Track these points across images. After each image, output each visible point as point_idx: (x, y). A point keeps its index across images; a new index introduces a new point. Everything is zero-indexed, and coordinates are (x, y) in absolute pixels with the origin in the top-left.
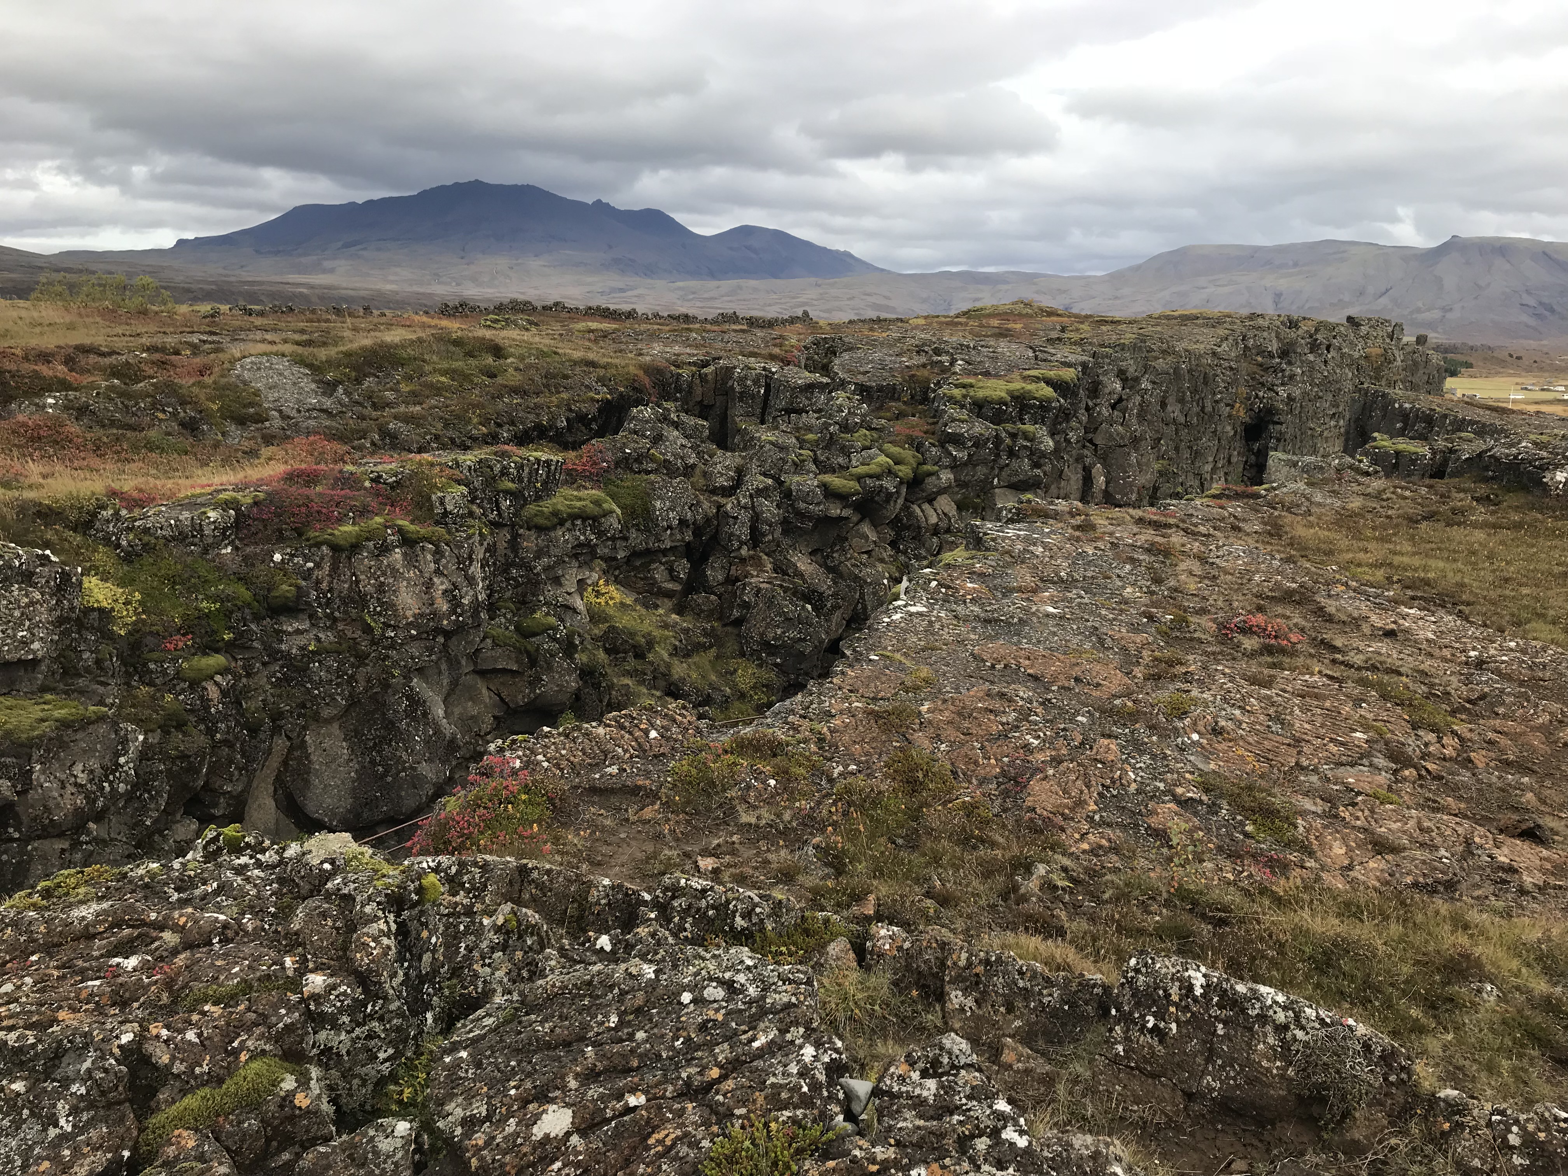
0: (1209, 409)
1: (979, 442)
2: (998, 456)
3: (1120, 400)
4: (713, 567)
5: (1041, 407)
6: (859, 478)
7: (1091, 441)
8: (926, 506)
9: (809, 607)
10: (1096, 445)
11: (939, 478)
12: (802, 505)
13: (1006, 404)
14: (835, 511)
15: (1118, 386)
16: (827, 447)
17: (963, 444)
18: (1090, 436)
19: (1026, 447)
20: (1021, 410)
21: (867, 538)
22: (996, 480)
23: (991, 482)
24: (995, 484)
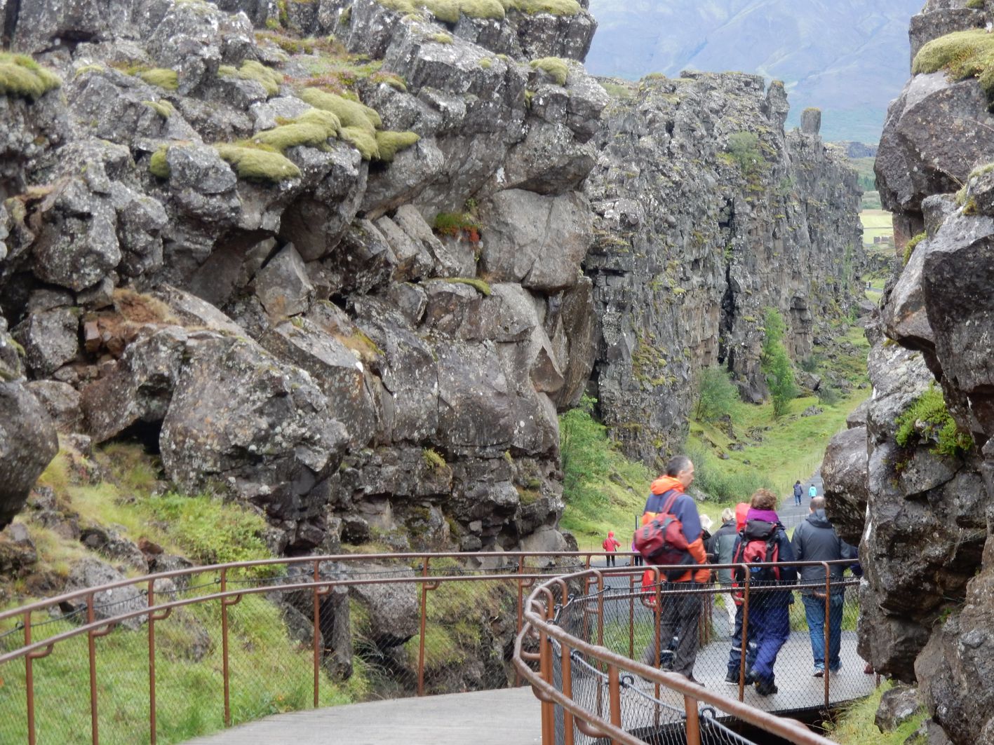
1: (481, 84)
2: (507, 117)
4: (44, 330)
5: (561, 26)
6: (288, 149)
8: (387, 223)
9: (305, 374)
11: (419, 156)
12: (195, 199)
13: (500, 20)
14: (254, 216)
16: (197, 93)
17: (456, 86)
19: (556, 99)
20: (521, 34)
21: (296, 285)
22: (501, 173)
23: (493, 177)
24: (499, 180)
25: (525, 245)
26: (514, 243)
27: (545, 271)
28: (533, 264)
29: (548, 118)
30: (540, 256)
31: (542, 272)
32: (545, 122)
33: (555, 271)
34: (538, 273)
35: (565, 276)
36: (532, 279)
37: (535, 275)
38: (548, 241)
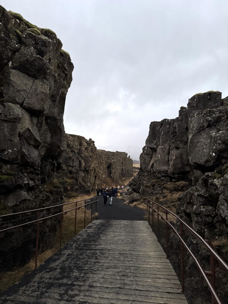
0: (102, 162)
3: (87, 148)
7: (80, 156)
10: (82, 157)
15: (86, 144)
18: (80, 155)
22: (11, 63)
23: (7, 64)
24: (10, 65)
25: (20, 90)
26: (14, 88)
27: (30, 102)
28: (25, 99)
29: (28, 44)
30: (27, 97)
31: (29, 102)
32: (27, 46)
33: (35, 103)
34: (27, 102)
35: (39, 106)
36: (24, 104)
37: (26, 103)
38: (31, 92)
